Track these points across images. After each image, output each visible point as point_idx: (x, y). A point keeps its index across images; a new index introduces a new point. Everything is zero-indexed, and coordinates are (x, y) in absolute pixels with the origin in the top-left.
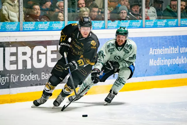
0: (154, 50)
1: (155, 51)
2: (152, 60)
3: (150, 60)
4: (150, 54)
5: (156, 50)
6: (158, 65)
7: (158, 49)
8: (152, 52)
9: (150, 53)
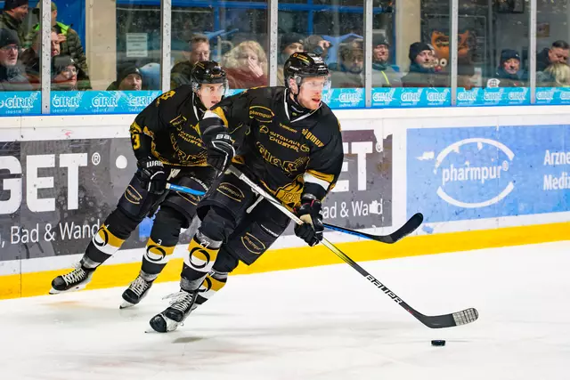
0: (553, 154)
1: (555, 157)
2: (550, 176)
3: (546, 177)
4: (545, 163)
5: (557, 154)
6: (561, 187)
7: (563, 154)
8: (549, 158)
9: (546, 160)
